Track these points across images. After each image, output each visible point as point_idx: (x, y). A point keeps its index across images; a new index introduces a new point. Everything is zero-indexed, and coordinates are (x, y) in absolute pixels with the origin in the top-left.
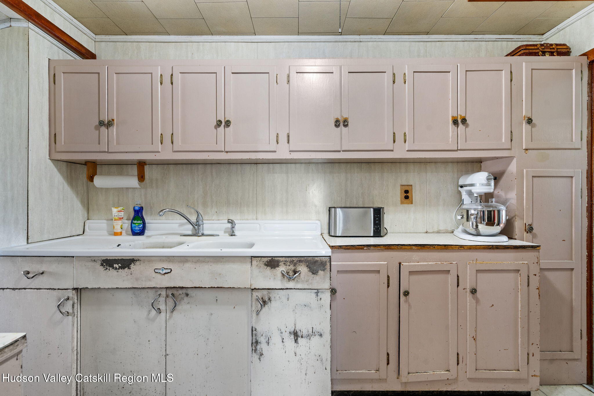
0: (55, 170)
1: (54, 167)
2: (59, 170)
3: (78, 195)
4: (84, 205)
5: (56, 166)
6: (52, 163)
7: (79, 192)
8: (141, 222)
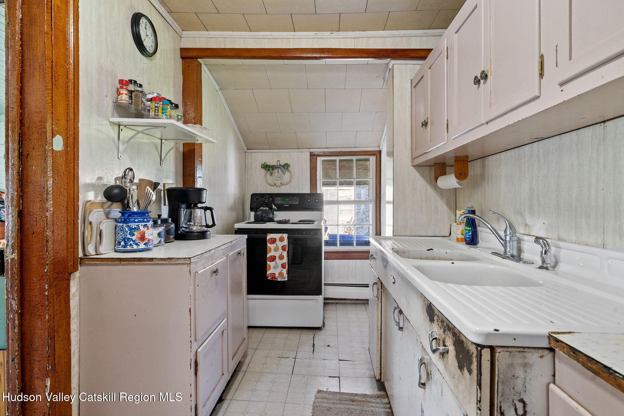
0: (418, 175)
1: (417, 172)
2: (423, 175)
3: (443, 197)
4: (451, 207)
5: (419, 172)
6: (415, 170)
7: (444, 194)
8: (470, 229)
